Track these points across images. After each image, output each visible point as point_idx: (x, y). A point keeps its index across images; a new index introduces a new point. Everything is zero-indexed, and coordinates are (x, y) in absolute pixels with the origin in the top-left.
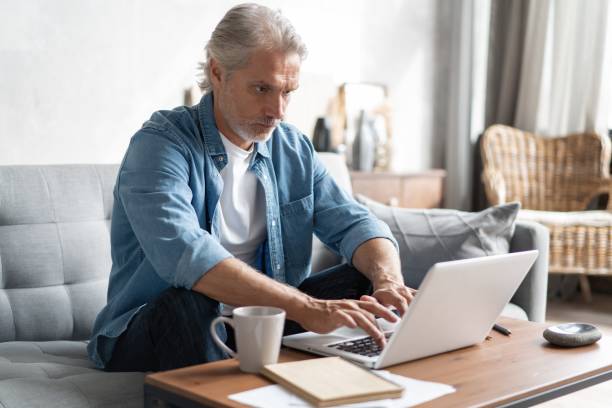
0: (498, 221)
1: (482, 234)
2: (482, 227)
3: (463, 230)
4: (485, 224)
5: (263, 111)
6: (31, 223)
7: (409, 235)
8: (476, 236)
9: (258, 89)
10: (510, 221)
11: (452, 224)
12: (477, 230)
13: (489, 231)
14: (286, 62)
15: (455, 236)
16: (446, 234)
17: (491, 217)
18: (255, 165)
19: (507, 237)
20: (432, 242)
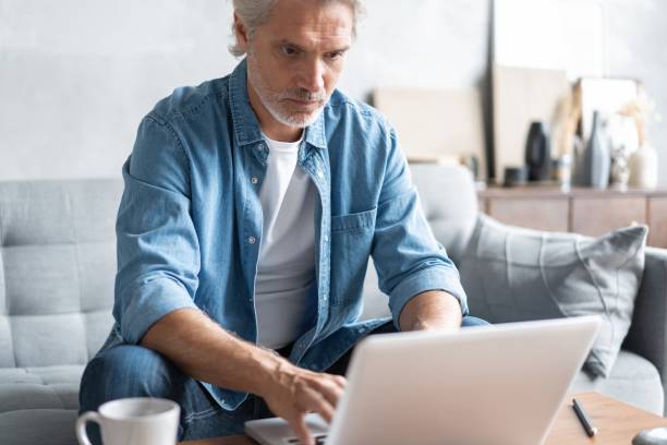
0: (616, 250)
1: (593, 266)
2: (593, 257)
3: (571, 260)
4: (598, 253)
5: (294, 80)
6: (45, 242)
7: (515, 265)
8: (584, 268)
9: (285, 51)
10: (632, 250)
11: (562, 253)
12: (586, 260)
13: (604, 263)
14: (321, 16)
15: (560, 268)
16: (551, 265)
17: (607, 244)
18: (308, 159)
19: (634, 270)
20: (534, 274)
